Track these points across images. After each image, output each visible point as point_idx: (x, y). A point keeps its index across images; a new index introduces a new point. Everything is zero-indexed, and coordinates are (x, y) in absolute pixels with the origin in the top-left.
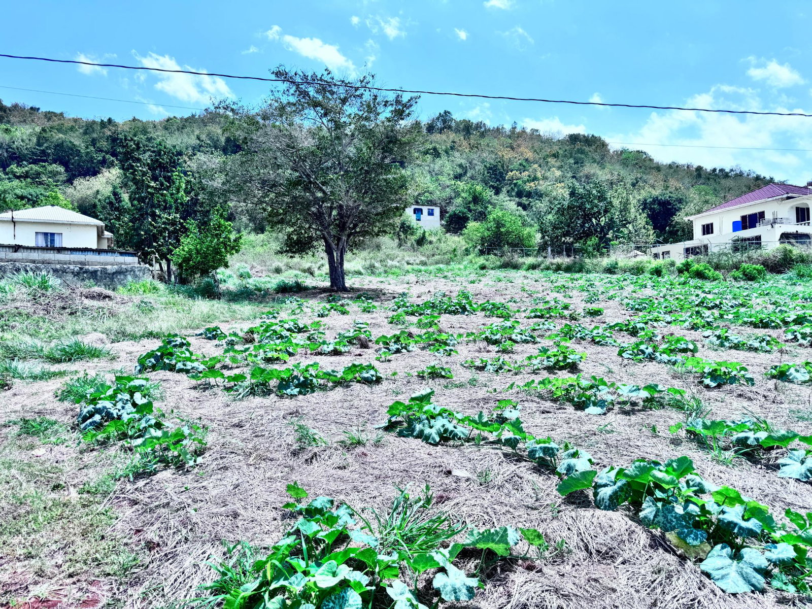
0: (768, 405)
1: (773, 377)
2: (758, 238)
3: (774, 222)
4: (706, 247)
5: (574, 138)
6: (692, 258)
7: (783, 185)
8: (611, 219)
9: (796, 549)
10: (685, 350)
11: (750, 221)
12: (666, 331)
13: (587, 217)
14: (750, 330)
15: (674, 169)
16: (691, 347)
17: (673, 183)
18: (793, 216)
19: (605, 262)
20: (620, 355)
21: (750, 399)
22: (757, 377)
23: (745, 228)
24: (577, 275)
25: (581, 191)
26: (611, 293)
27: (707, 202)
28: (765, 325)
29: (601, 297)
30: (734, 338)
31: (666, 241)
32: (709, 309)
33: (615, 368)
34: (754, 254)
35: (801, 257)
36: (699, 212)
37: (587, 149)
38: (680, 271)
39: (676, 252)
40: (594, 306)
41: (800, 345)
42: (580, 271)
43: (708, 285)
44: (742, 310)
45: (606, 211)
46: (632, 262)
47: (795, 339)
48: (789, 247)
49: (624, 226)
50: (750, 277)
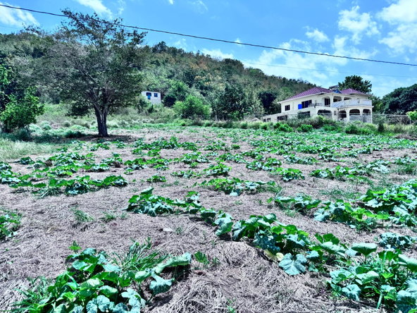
0: (310, 188)
1: (313, 176)
2: (309, 112)
3: (316, 105)
4: (286, 116)
5: (227, 61)
6: (280, 121)
7: (319, 88)
8: (245, 102)
9: (319, 252)
10: (276, 164)
11: (305, 104)
12: (268, 156)
13: (234, 101)
14: (303, 155)
15: (273, 78)
16: (278, 163)
17: (273, 85)
18: (324, 103)
19: (242, 123)
20: (247, 167)
21: (303, 186)
22: (306, 176)
23: (303, 107)
24: (229, 130)
25: (231, 88)
26: (244, 138)
27: (287, 95)
28: (311, 152)
29: (240, 140)
30: (297, 158)
31: (269, 114)
32: (287, 145)
33: (244, 174)
34: (307, 120)
35: (326, 121)
36: (284, 100)
37: (233, 66)
38: (275, 127)
39: (274, 118)
40: (236, 144)
41: (325, 161)
42: (230, 127)
43: (287, 134)
44: (301, 145)
45: (242, 98)
46: (254, 123)
47: (323, 158)
48: (322, 117)
49: (250, 106)
50: (305, 131)
